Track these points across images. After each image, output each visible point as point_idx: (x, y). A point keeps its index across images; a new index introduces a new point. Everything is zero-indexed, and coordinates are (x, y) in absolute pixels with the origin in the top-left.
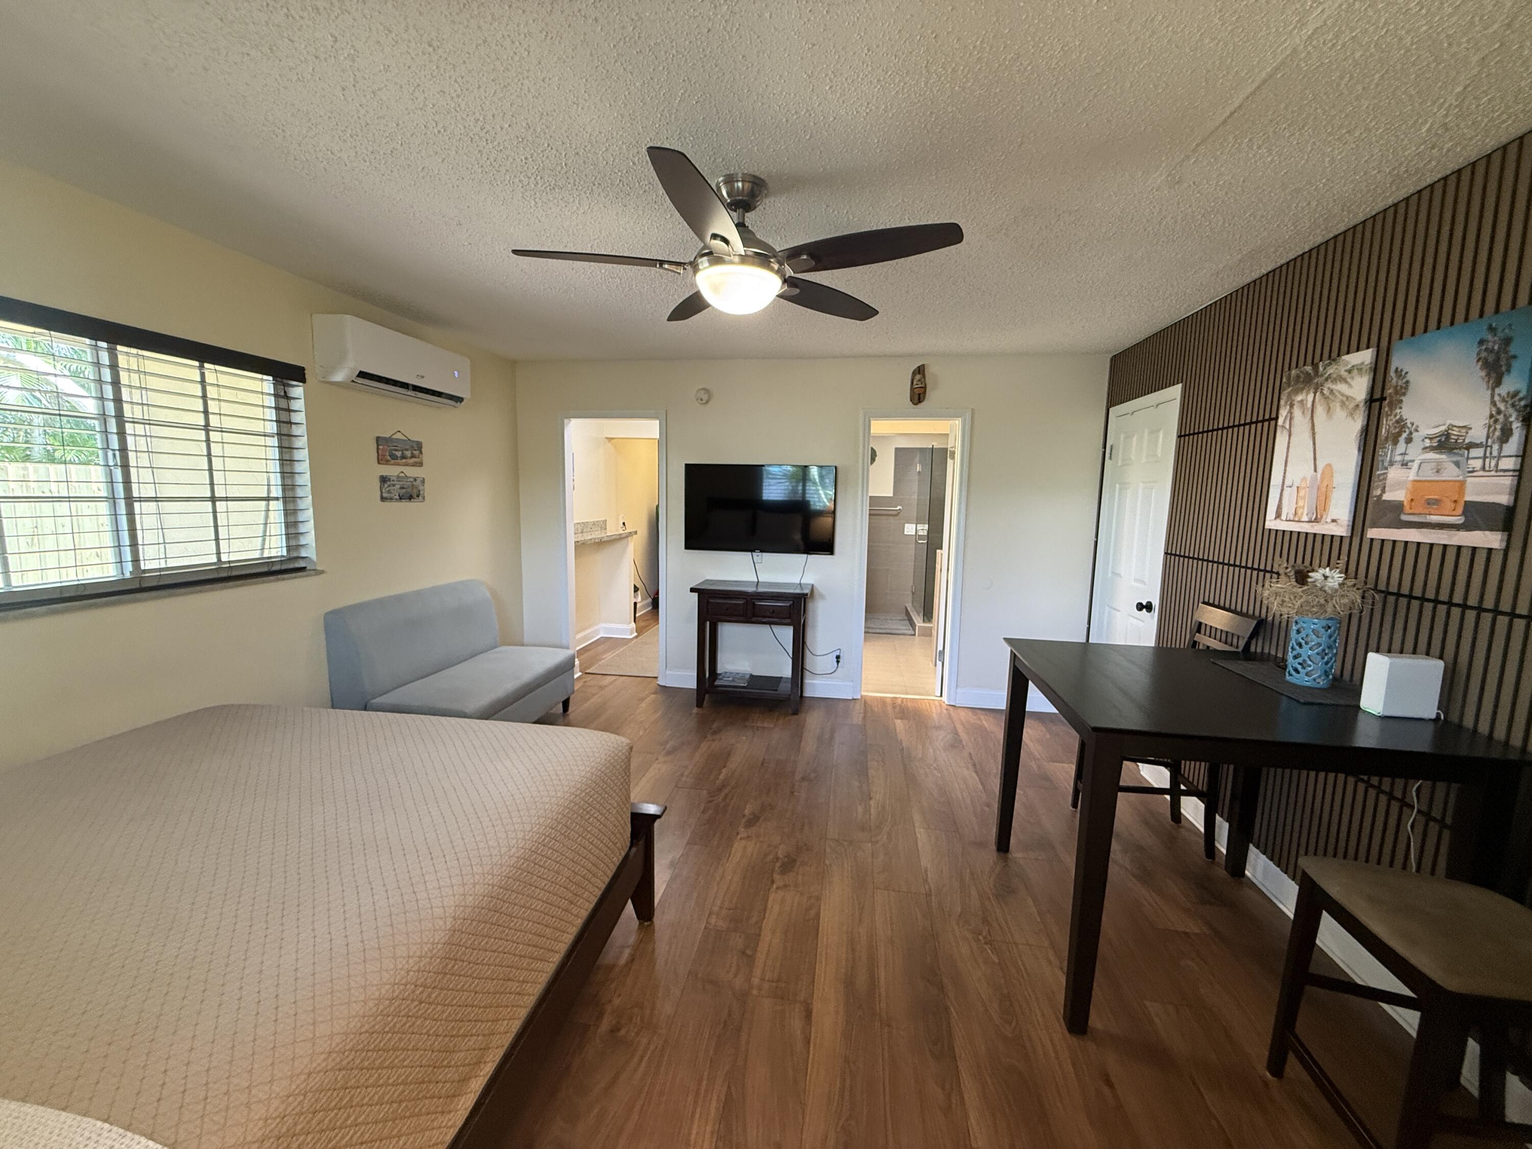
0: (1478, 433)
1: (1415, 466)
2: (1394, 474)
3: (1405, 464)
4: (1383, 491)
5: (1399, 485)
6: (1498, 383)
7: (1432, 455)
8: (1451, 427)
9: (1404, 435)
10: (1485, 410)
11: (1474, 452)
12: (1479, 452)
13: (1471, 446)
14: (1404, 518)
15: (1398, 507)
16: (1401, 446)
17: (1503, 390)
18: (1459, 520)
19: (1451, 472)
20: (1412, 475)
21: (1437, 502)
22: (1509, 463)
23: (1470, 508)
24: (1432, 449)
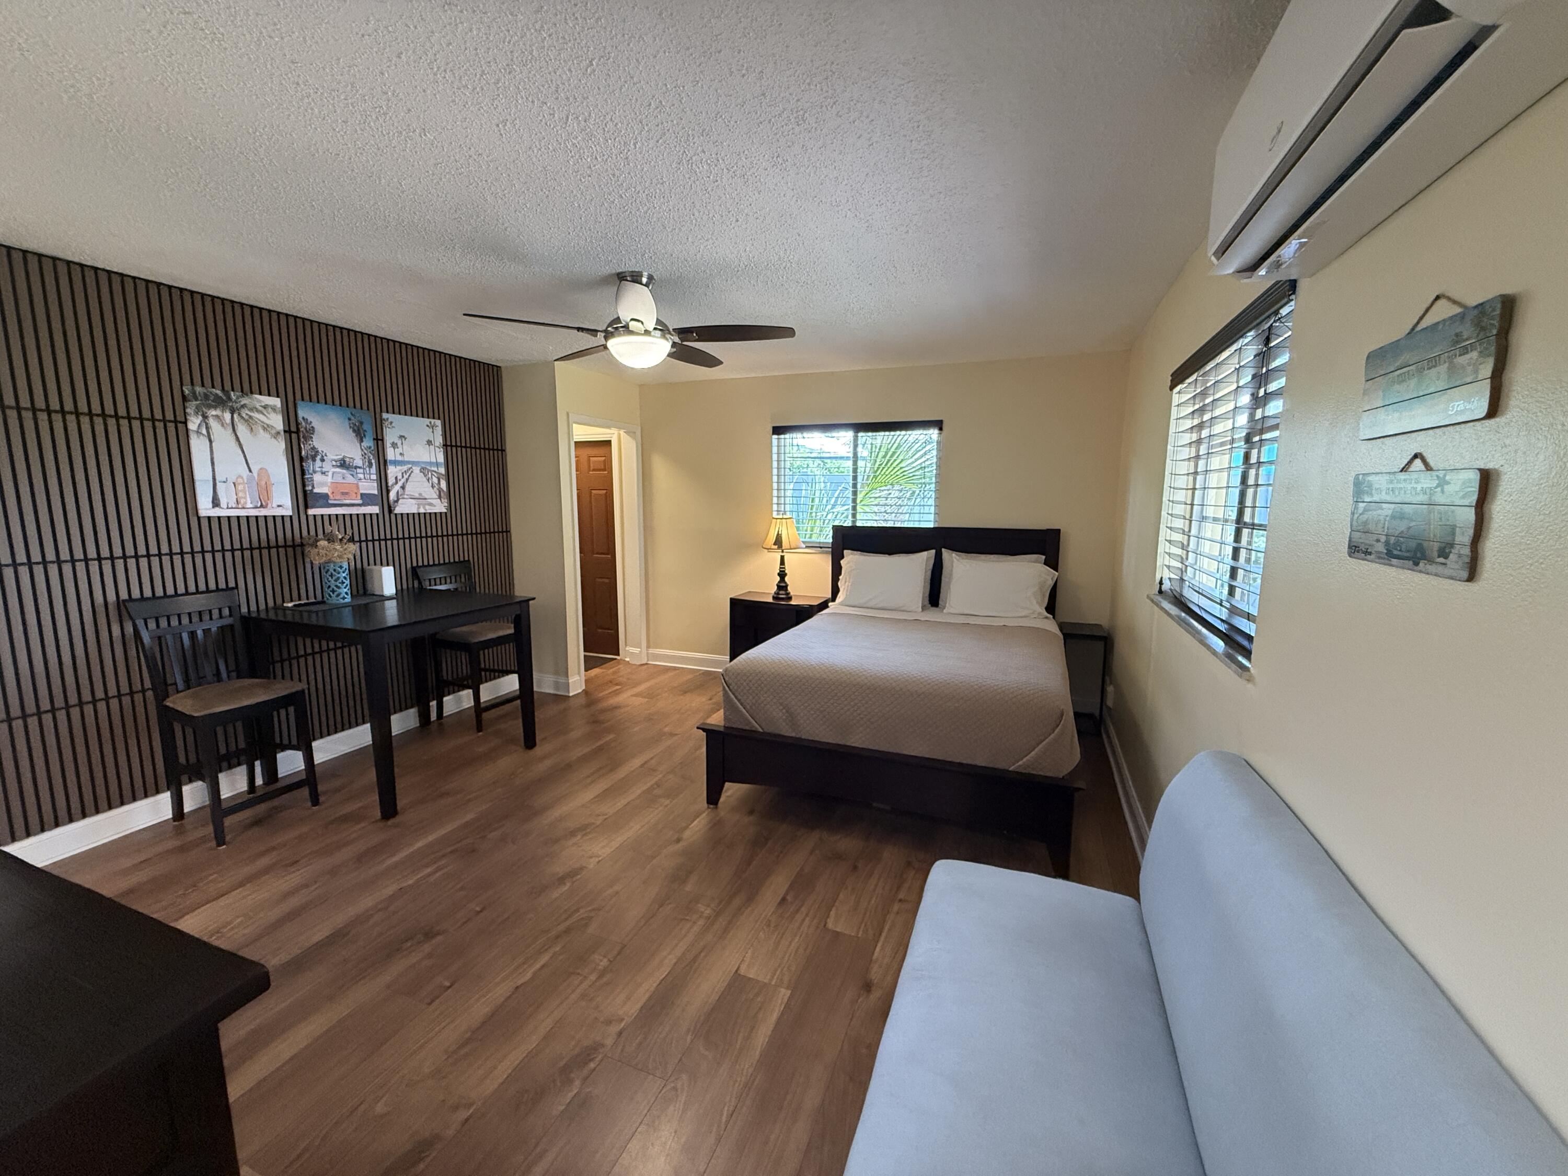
0: (358, 462)
1: (330, 474)
2: (317, 478)
3: (323, 473)
4: (313, 487)
5: (323, 484)
6: (361, 441)
7: (338, 470)
8: (344, 457)
9: (318, 458)
10: (360, 452)
11: (359, 470)
12: (361, 471)
13: (356, 467)
14: (330, 502)
15: (325, 497)
16: (318, 463)
17: (365, 444)
18: (360, 502)
19: (350, 479)
20: (329, 479)
21: (347, 493)
22: (374, 477)
23: (363, 496)
24: (338, 467)
